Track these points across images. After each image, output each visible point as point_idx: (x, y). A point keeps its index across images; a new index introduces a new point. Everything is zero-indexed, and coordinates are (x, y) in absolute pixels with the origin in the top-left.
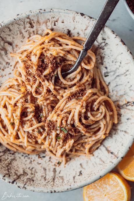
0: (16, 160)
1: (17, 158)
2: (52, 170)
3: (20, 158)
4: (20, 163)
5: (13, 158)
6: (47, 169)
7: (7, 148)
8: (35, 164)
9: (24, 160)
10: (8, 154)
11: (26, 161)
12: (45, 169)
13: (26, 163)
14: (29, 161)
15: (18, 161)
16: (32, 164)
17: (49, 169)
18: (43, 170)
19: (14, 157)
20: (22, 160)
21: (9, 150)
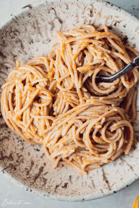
0: (9, 140)
1: (11, 138)
2: (39, 167)
3: (14, 139)
4: (12, 145)
5: (7, 135)
6: (35, 164)
7: (5, 123)
8: (25, 153)
9: (17, 144)
10: (4, 129)
11: (18, 145)
12: (33, 163)
13: (17, 147)
14: (21, 147)
15: (10, 141)
16: (23, 151)
17: (37, 165)
18: (30, 163)
19: (9, 135)
20: (15, 142)
21: (7, 126)
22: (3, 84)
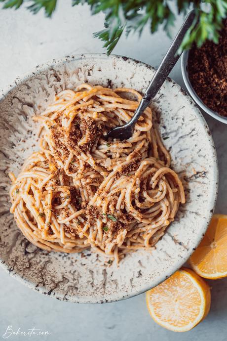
0: (52, 263)
1: (53, 260)
2: (101, 271)
3: (57, 259)
4: (58, 266)
5: (47, 260)
6: (95, 271)
7: (38, 248)
8: (78, 266)
9: (63, 262)
10: (39, 255)
11: (65, 262)
12: (92, 272)
13: (65, 265)
14: (69, 262)
15: (53, 263)
16: (73, 266)
17: (97, 272)
18: (89, 273)
19: (49, 258)
20: (60, 262)
21: (41, 250)
22: (10, 208)
